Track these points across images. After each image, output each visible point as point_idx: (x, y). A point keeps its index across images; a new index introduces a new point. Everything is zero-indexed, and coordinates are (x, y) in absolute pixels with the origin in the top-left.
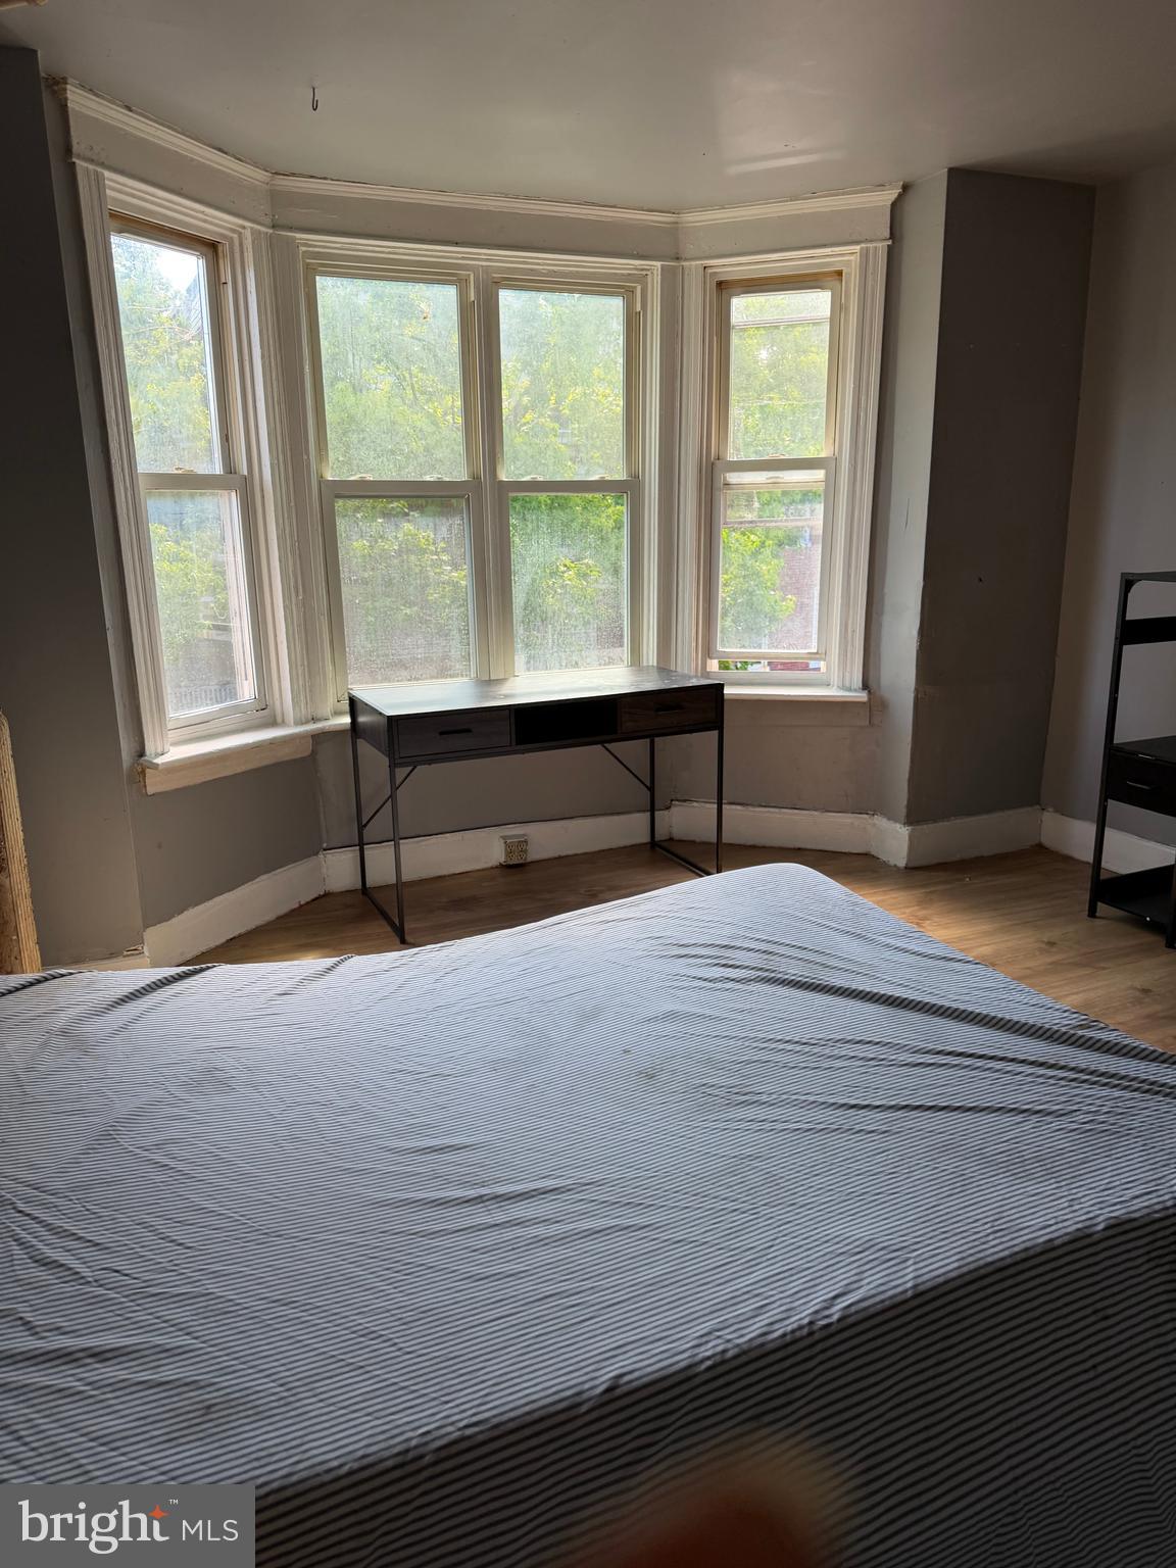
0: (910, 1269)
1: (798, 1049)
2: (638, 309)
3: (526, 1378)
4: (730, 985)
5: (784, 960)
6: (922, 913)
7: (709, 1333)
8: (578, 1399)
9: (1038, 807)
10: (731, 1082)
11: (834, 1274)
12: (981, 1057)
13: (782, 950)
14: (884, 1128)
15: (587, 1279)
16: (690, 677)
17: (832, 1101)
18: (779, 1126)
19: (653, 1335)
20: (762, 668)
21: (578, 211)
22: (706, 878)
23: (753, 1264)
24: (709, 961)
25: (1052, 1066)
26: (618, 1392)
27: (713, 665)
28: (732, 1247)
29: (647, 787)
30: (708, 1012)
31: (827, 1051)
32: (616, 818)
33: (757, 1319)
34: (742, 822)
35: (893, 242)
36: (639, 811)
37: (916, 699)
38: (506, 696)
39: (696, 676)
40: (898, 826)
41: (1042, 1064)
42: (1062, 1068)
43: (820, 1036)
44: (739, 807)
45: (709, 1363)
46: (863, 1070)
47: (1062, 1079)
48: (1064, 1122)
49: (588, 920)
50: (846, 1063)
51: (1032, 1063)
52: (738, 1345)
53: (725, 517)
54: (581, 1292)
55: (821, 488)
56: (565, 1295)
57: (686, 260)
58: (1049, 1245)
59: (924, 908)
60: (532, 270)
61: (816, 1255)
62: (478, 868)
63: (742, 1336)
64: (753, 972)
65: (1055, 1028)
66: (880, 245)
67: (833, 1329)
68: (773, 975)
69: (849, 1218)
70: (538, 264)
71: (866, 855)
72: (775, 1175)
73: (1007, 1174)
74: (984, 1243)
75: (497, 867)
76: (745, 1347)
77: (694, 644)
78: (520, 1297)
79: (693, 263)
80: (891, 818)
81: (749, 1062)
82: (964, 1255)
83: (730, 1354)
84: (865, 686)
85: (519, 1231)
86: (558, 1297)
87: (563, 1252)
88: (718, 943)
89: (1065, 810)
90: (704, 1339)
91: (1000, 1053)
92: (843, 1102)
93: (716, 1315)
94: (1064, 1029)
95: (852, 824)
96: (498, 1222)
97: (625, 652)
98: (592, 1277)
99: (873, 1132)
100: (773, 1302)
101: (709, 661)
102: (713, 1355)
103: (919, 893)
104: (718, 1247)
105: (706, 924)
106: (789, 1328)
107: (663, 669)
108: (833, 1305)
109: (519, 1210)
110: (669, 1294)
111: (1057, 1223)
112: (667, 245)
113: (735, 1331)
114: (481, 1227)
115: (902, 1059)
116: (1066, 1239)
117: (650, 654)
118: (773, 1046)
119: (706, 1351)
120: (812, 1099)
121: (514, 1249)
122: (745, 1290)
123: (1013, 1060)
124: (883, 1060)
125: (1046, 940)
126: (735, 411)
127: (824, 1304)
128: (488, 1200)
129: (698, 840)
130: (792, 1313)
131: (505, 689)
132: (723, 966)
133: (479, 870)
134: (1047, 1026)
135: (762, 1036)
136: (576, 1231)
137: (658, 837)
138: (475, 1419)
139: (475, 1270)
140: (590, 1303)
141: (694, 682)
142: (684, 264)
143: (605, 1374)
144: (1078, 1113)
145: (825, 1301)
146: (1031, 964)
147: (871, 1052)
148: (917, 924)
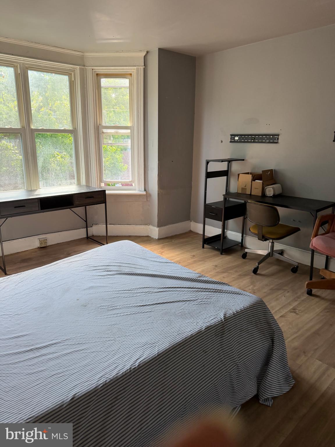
0: (157, 348)
1: (128, 292)
2: (73, 80)
3: (46, 401)
4: (109, 276)
5: (124, 268)
6: (162, 251)
7: (102, 377)
8: (62, 404)
9: (189, 221)
10: (108, 304)
11: (137, 353)
12: (175, 288)
13: (124, 265)
14: (150, 310)
15: (66, 368)
16: (96, 188)
17: (136, 305)
18: (122, 314)
19: (85, 380)
20: (119, 185)
21: (52, 48)
22: (103, 246)
23: (114, 355)
24: (103, 270)
25: (192, 288)
26: (75, 399)
27: (103, 185)
28: (108, 351)
29: (85, 221)
30: (102, 285)
31: (136, 291)
32: (76, 230)
33: (115, 370)
34: (113, 230)
35: (145, 67)
36: (83, 228)
37: (158, 194)
38: (37, 195)
39: (98, 188)
40: (155, 228)
41: (190, 288)
42: (195, 288)
43: (134, 288)
44: (112, 225)
45: (102, 385)
46: (145, 295)
47: (194, 291)
48: (195, 303)
49: (66, 262)
50: (141, 294)
51: (187, 288)
52: (110, 379)
53: (103, 142)
54: (64, 372)
55: (130, 134)
56: (59, 374)
57: (87, 66)
58: (192, 336)
59: (163, 249)
60: (39, 65)
61: (132, 349)
62: (31, 249)
63: (111, 376)
64: (115, 272)
65: (193, 278)
66: (141, 67)
67: (136, 368)
68: (121, 272)
69: (141, 337)
70: (41, 64)
71: (148, 236)
72: (121, 329)
73: (182, 318)
74: (175, 338)
75: (37, 248)
76: (112, 378)
77: (96, 179)
78: (44, 377)
79: (89, 68)
80: (154, 226)
81: (114, 298)
82: (170, 342)
83: (107, 381)
84: (145, 190)
85: (44, 357)
86: (56, 375)
87: (58, 361)
88: (105, 265)
89: (196, 221)
90: (100, 379)
91: (179, 286)
92: (139, 305)
93: (104, 371)
94: (195, 278)
95: (144, 228)
96: (37, 356)
97: (75, 181)
98: (67, 367)
99: (147, 312)
100: (120, 364)
101: (101, 183)
102: (103, 383)
103: (161, 245)
104: (104, 352)
105: (102, 260)
106: (124, 371)
107: (87, 186)
108: (136, 362)
109: (44, 351)
110: (90, 368)
111: (193, 330)
112: (81, 62)
113: (109, 375)
114: (31, 358)
115: (155, 291)
116: (196, 333)
117: (83, 182)
118: (121, 292)
119: (101, 382)
120: (131, 305)
121: (42, 363)
122: (112, 362)
123: (183, 288)
124: (150, 292)
125: (192, 255)
126: (104, 111)
127: (134, 362)
128: (34, 350)
129: (101, 235)
130: (125, 366)
131: (36, 193)
132: (107, 271)
133: (31, 250)
134: (191, 278)
135: (118, 290)
136: (62, 355)
137: (89, 235)
138: (30, 417)
139: (30, 371)
140: (66, 375)
141: (97, 190)
142: (86, 67)
143: (71, 395)
144: (198, 300)
145: (134, 361)
146: (189, 262)
147: (147, 290)
148: (161, 254)
